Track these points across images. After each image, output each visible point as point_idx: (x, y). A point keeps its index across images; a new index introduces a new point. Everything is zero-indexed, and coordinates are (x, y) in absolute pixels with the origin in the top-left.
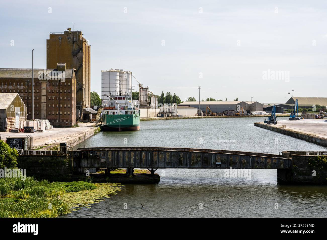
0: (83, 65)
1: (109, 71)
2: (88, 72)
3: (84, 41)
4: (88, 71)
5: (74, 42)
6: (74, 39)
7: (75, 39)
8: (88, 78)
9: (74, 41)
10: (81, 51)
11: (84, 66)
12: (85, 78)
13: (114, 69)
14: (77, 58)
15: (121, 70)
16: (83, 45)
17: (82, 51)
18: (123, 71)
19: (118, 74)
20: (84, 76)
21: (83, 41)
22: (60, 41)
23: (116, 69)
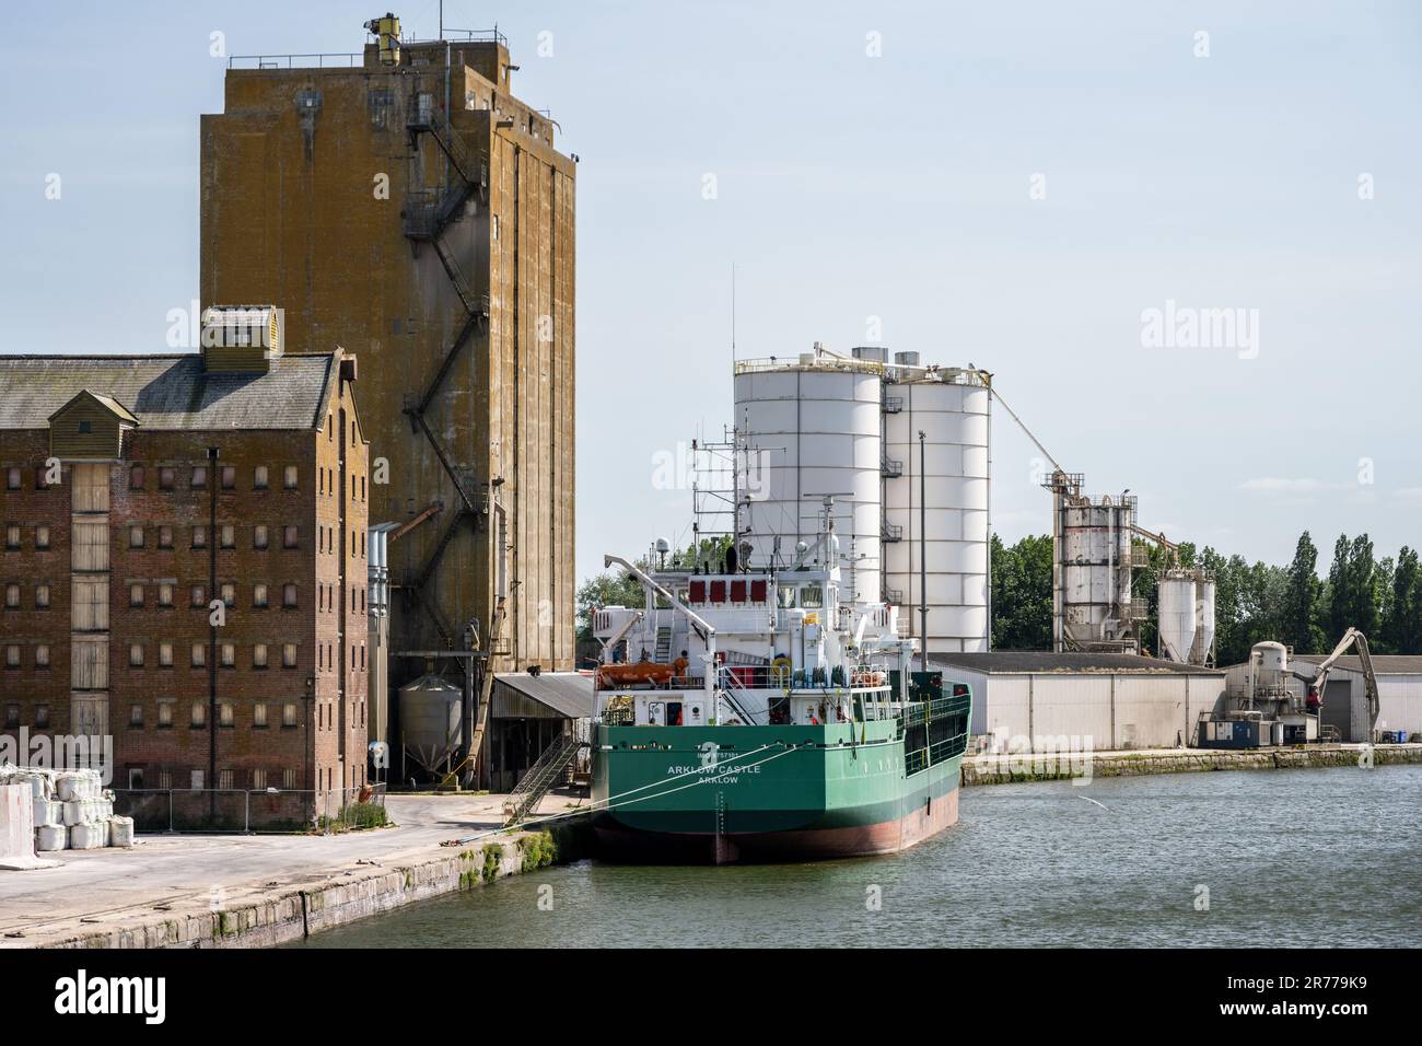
0: (486, 320)
1: (795, 362)
2: (545, 380)
3: (499, 125)
4: (546, 370)
5: (415, 131)
6: (416, 110)
7: (425, 102)
8: (547, 424)
9: (416, 118)
10: (472, 207)
11: (498, 329)
12: (511, 426)
13: (840, 350)
14: (443, 259)
15: (902, 357)
16: (494, 156)
17: (487, 204)
18: (922, 366)
19: (871, 388)
20: (498, 413)
21: (495, 117)
22: (309, 123)
23: (857, 352)
